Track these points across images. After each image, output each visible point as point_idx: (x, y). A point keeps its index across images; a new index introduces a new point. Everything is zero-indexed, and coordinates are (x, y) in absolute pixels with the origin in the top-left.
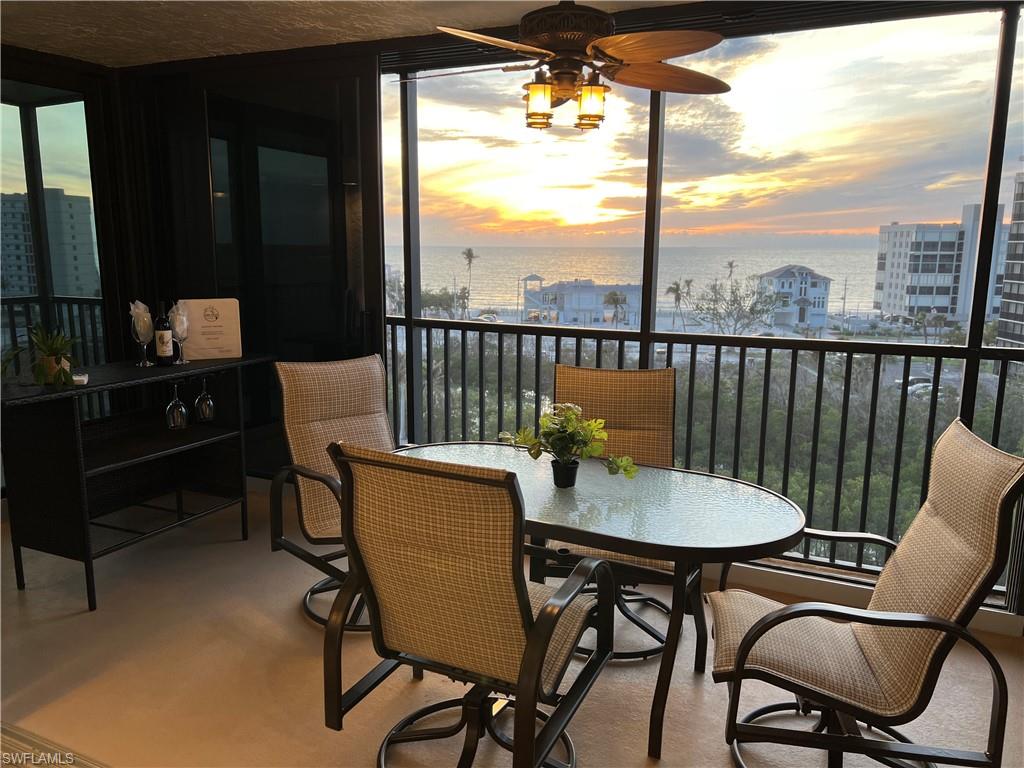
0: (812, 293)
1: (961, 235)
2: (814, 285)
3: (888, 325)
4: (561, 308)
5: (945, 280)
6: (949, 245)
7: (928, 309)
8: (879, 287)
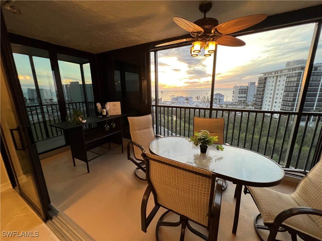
0: (221, 98)
1: (248, 87)
2: (221, 96)
3: (234, 103)
4: (178, 101)
5: (245, 95)
6: (245, 89)
7: (242, 101)
8: (233, 97)
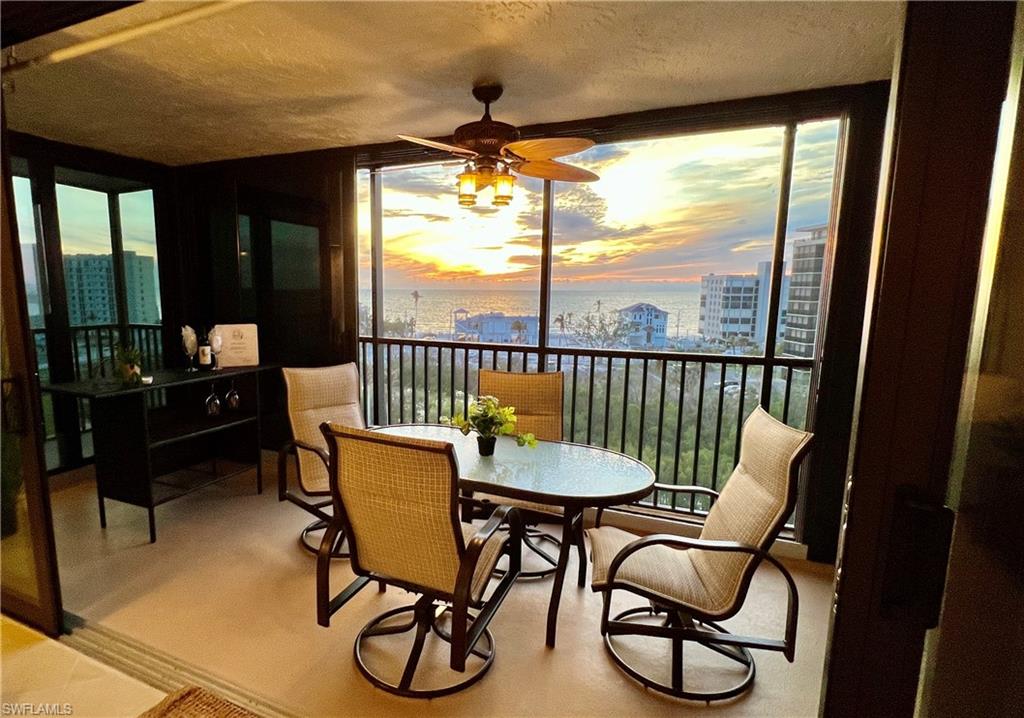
0: (655, 323)
1: (757, 283)
2: (657, 317)
3: (708, 345)
4: (481, 333)
5: (747, 314)
6: (749, 290)
7: (736, 334)
8: (702, 318)
